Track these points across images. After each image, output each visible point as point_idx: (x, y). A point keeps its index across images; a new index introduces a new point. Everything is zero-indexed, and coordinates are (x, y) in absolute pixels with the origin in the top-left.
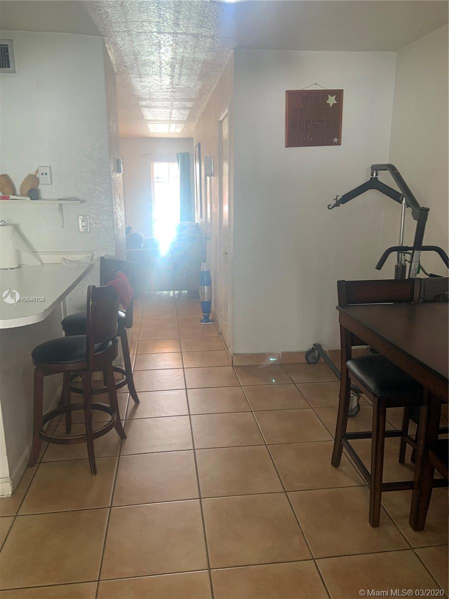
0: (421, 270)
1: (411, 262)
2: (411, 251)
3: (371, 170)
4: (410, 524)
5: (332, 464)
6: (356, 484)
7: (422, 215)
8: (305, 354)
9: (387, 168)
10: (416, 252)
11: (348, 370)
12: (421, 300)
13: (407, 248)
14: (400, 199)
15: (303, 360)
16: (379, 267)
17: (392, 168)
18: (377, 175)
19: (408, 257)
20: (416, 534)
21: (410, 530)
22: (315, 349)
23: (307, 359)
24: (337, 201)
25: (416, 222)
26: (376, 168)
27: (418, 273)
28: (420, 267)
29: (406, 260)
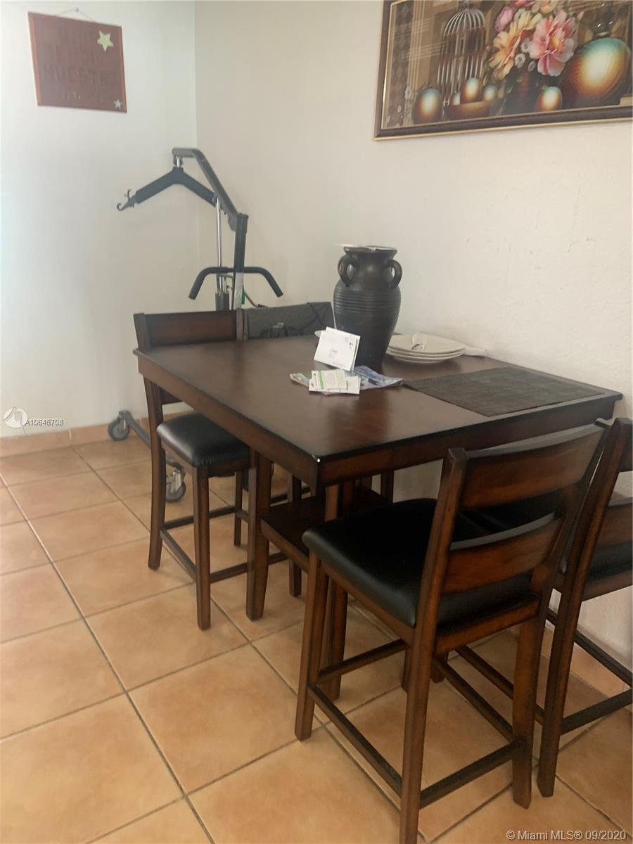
0: (246, 298)
1: (233, 289)
2: (232, 274)
3: (172, 157)
4: (247, 613)
5: (149, 566)
6: (181, 584)
7: (240, 224)
8: (107, 427)
9: (193, 154)
10: (238, 275)
11: (160, 438)
12: (245, 337)
13: (226, 270)
14: (213, 200)
15: (106, 436)
16: (193, 295)
17: (199, 155)
18: (181, 163)
19: (229, 282)
20: (255, 625)
21: (248, 620)
22: (123, 419)
23: (111, 433)
24: (129, 199)
25: (234, 233)
26: (179, 154)
27: (243, 302)
28: (244, 294)
29: (228, 287)
